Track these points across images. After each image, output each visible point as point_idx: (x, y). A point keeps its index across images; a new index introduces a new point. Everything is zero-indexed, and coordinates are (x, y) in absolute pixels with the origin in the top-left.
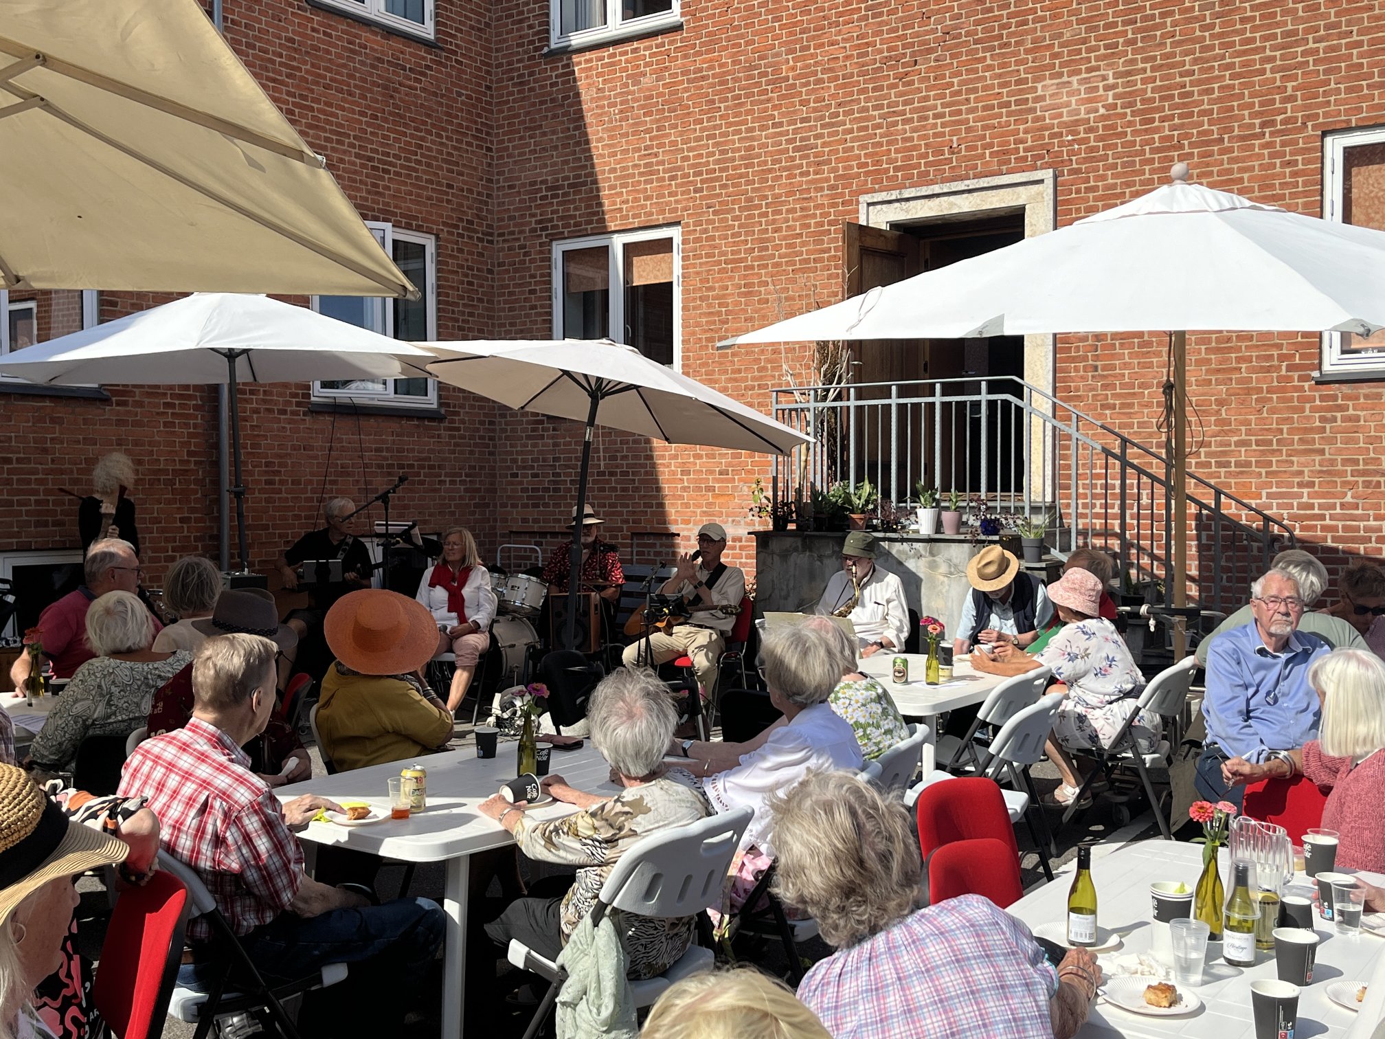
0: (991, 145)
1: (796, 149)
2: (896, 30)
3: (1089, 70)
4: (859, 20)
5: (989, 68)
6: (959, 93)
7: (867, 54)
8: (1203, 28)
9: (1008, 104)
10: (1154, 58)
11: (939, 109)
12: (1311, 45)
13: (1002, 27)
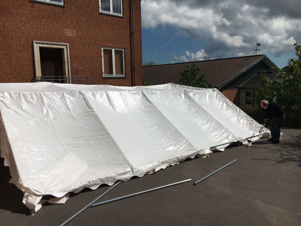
0: (57, 37)
1: (17, 28)
2: (37, 12)
3: (72, 29)
5: (56, 24)
6: (51, 27)
7: (31, 14)
9: (59, 31)
10: (81, 30)
11: (47, 29)
12: (100, 35)
13: (58, 18)
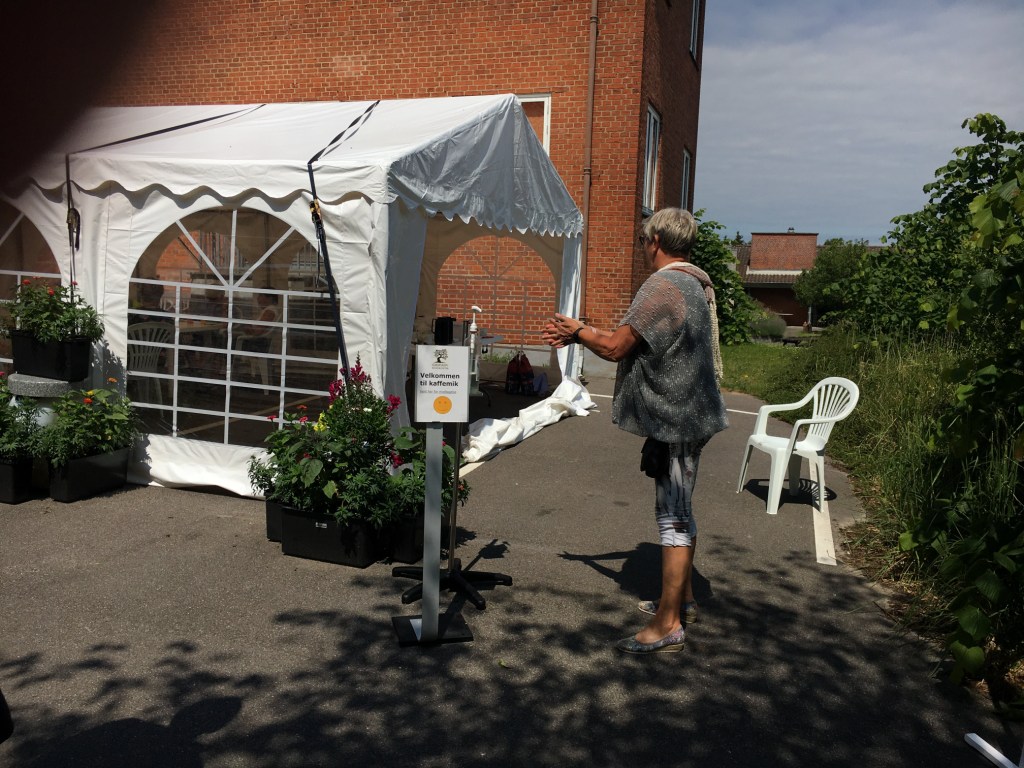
0: (312, 85)
1: (217, 76)
2: (266, 19)
4: (248, 11)
5: (311, 46)
7: (251, 30)
8: (405, 40)
10: (384, 52)
11: (288, 64)
12: (448, 55)
13: (316, 25)
